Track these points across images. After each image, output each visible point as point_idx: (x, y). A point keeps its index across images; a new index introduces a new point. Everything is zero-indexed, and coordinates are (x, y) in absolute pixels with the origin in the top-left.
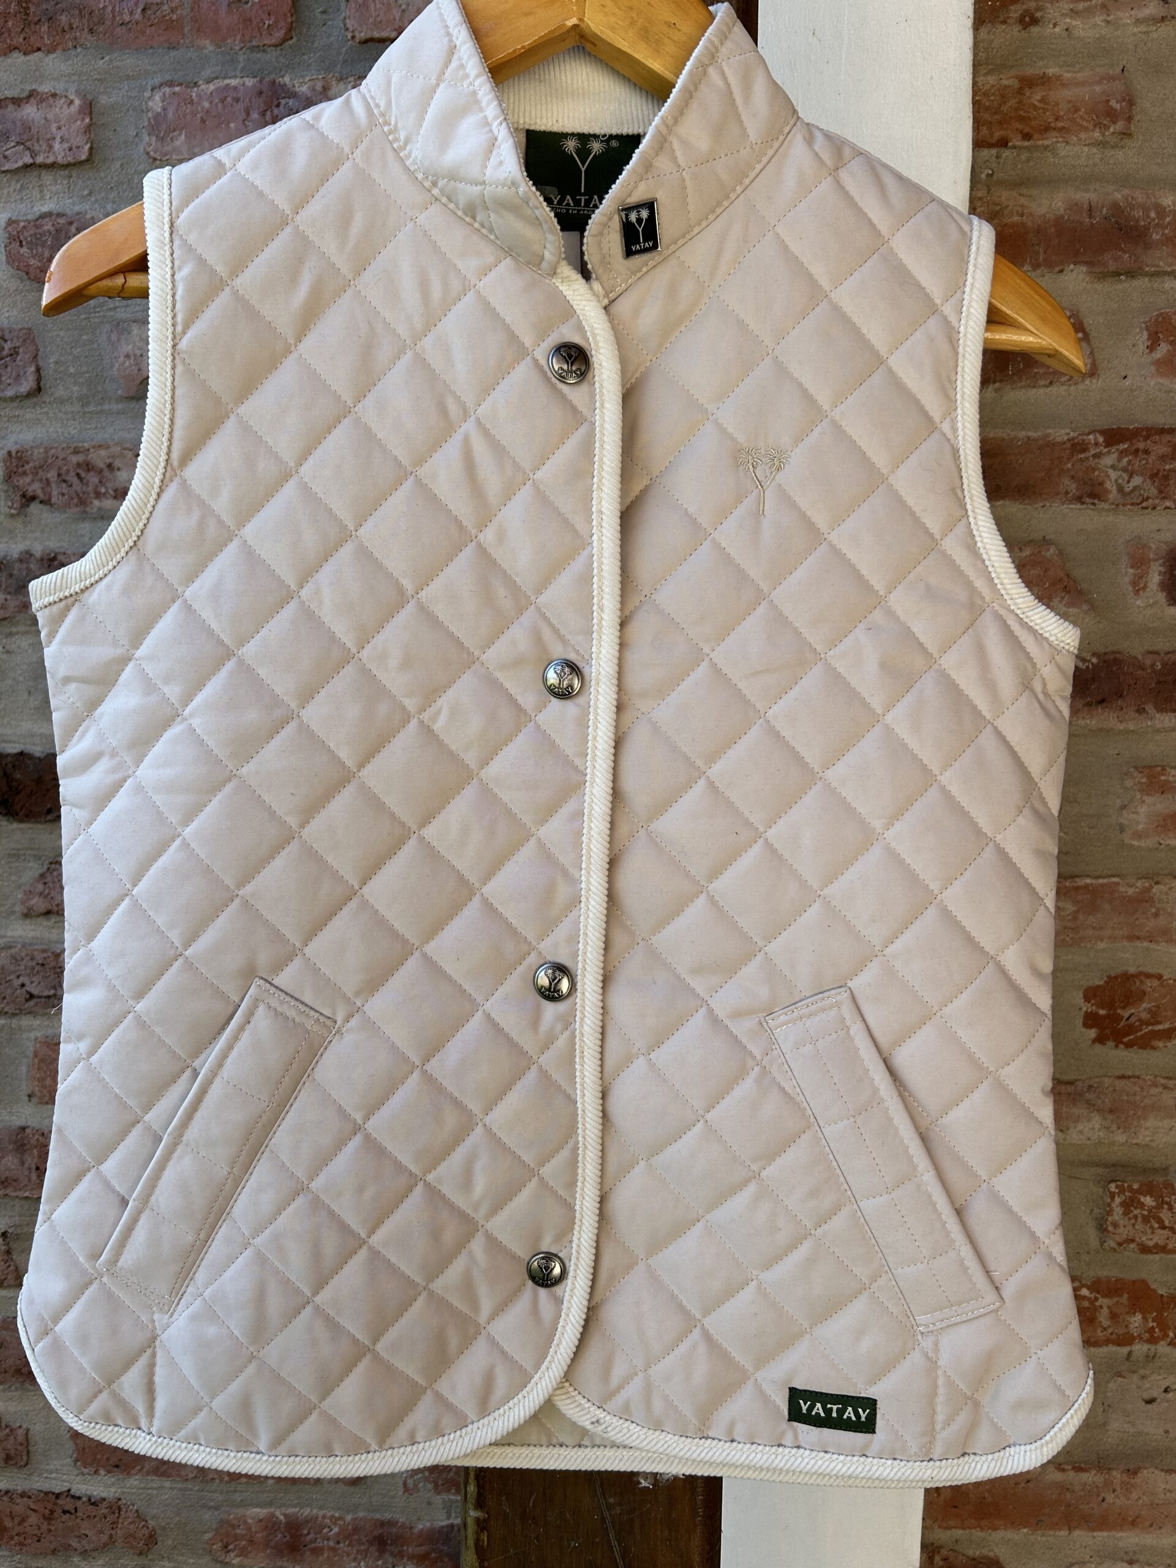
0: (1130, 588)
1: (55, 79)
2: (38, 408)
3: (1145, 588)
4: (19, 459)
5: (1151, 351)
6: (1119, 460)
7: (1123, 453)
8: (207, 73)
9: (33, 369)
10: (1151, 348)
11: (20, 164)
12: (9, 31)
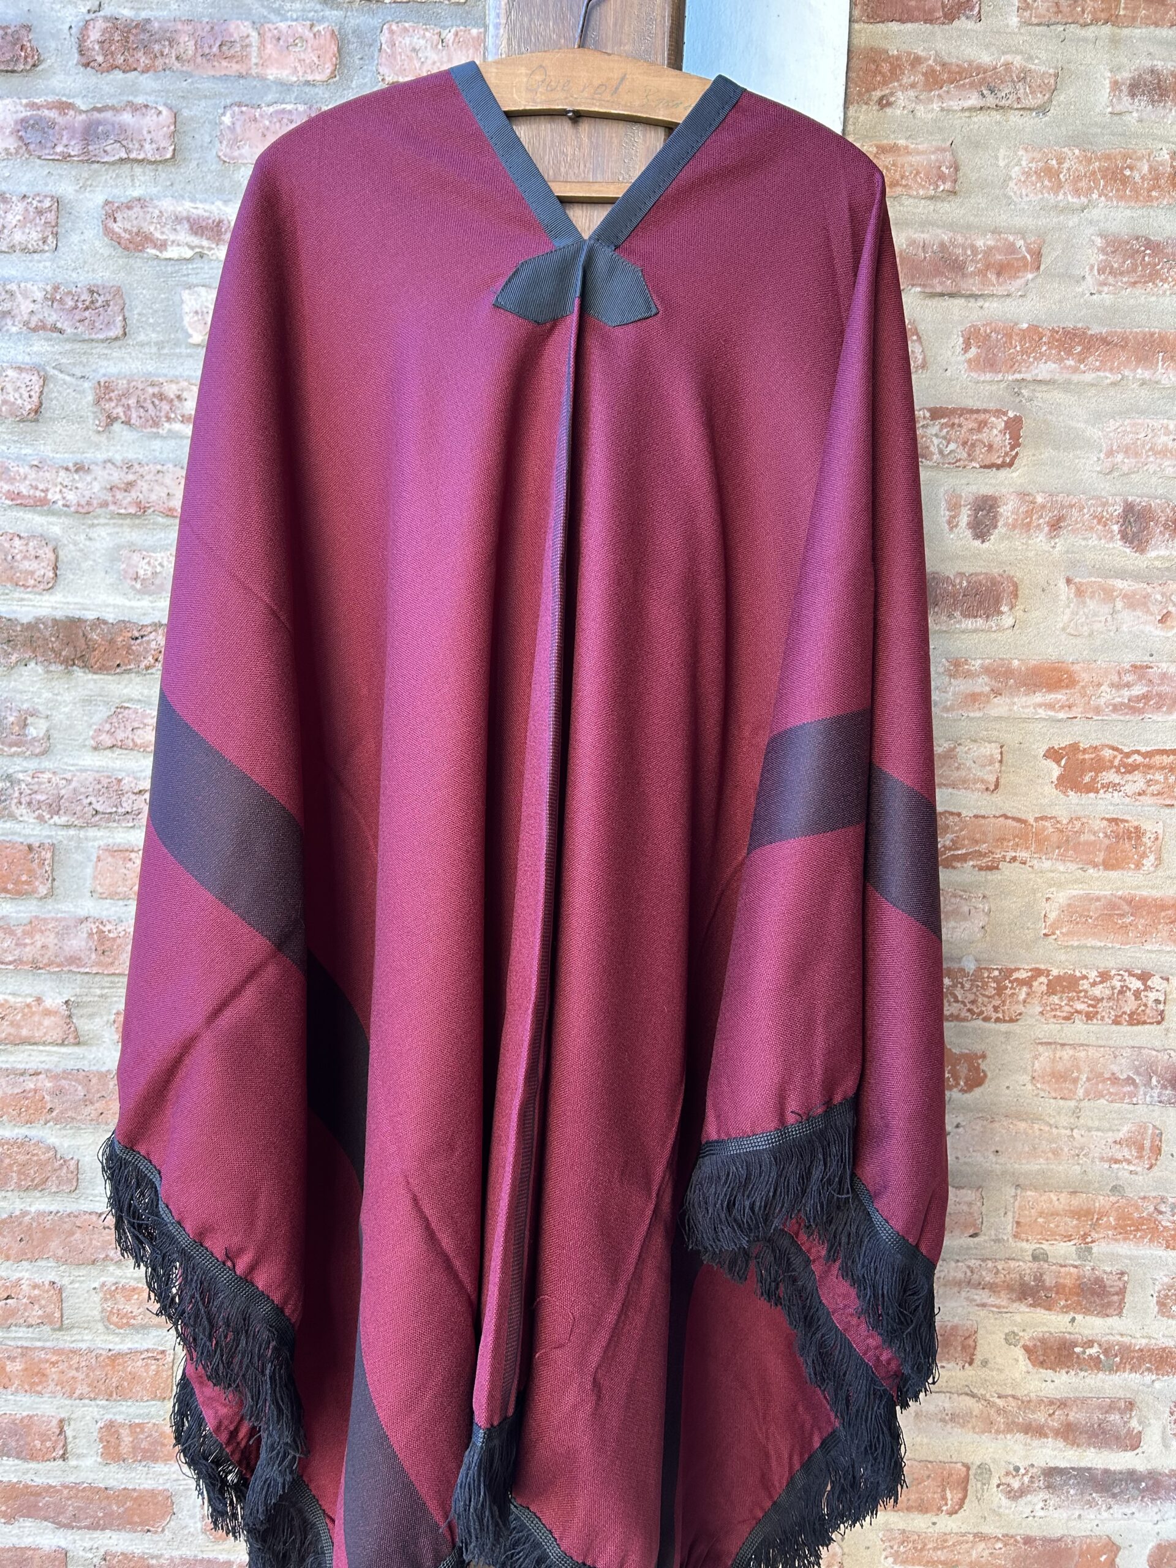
0: (947, 526)
1: (146, 94)
2: (123, 350)
3: (956, 526)
4: (107, 388)
5: (966, 352)
6: (941, 430)
7: (943, 426)
8: (269, 98)
9: (121, 318)
10: (966, 349)
11: (117, 157)
12: (112, 53)
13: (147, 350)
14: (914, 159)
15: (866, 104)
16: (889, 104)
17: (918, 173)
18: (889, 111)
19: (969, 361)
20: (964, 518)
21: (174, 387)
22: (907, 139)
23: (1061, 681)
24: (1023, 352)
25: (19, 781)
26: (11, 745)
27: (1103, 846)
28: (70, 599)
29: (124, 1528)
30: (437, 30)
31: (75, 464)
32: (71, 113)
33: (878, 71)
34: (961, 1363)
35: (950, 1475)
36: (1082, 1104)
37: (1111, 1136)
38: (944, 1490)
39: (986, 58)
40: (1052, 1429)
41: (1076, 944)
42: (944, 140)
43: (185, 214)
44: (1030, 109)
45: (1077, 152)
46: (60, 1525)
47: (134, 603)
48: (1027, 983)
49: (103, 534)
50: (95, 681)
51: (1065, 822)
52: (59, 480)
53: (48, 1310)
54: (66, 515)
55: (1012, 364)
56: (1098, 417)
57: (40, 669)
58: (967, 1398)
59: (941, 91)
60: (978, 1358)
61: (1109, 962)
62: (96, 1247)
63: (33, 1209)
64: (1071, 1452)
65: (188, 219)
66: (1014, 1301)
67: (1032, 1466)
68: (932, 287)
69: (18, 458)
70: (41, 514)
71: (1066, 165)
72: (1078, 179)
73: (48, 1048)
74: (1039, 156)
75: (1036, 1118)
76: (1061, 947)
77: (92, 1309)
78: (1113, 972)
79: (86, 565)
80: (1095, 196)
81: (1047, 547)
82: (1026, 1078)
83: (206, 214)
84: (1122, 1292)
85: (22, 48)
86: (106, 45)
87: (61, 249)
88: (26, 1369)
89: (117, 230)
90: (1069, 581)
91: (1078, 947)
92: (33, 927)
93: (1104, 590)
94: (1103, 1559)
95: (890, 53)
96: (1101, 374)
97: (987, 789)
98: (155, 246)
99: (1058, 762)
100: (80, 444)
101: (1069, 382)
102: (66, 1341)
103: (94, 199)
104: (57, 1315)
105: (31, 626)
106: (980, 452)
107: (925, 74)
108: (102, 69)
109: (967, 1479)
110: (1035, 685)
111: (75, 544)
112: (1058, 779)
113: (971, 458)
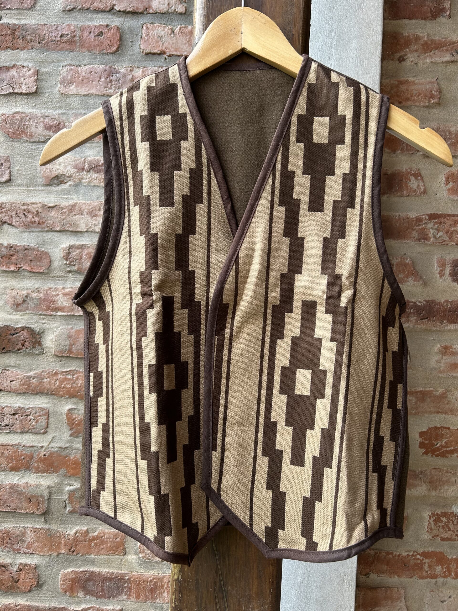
0: (438, 275)
2: (9, 188)
3: (443, 275)
5: (447, 185)
7: (435, 223)
9: (8, 171)
11: (8, 92)
12: (7, 41)
14: (416, 87)
15: (392, 60)
16: (404, 60)
17: (420, 94)
18: (404, 63)
19: (449, 190)
20: (448, 271)
21: (35, 206)
22: (413, 77)
30: (170, 27)
33: (398, 43)
39: (454, 37)
42: (433, 78)
59: (431, 54)
65: (43, 122)
83: (53, 120)
86: (4, 37)
89: (7, 128)
95: (404, 35)
98: (27, 136)
107: (422, 45)
113: (451, 240)
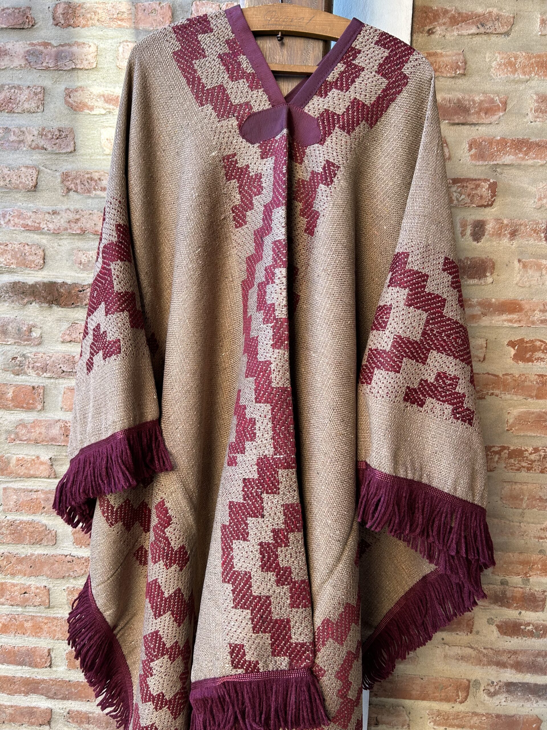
0: (460, 235)
1: (84, 37)
2: (74, 158)
3: (465, 235)
4: (67, 175)
5: (470, 151)
6: (457, 189)
7: (458, 187)
9: (73, 143)
11: (71, 68)
12: (68, 19)
13: (85, 157)
14: (444, 59)
15: (422, 33)
16: (433, 33)
17: (447, 66)
18: (433, 36)
19: (471, 156)
20: (469, 231)
21: (97, 174)
22: (441, 49)
23: (516, 308)
24: (497, 151)
25: (28, 357)
26: (24, 341)
27: (536, 388)
28: (51, 273)
29: (77, 699)
30: (218, 4)
31: (53, 211)
32: (50, 47)
33: (427, 17)
34: (466, 632)
35: (461, 685)
36: (525, 511)
37: (539, 526)
38: (458, 692)
39: (480, 10)
40: (510, 664)
41: (522, 434)
42: (459, 50)
43: (102, 93)
44: (501, 34)
45: (524, 54)
46: (49, 697)
47: (80, 275)
48: (499, 453)
49: (66, 243)
50: (62, 311)
51: (517, 376)
52: (46, 218)
53: (43, 599)
54: (49, 234)
55: (492, 156)
56: (534, 181)
57: (37, 306)
58: (469, 649)
59: (458, 26)
60: (474, 630)
61: (539, 444)
62: (64, 571)
63: (36, 553)
64: (519, 675)
65: (103, 96)
66: (491, 604)
67: (500, 681)
68: (454, 120)
69: (26, 208)
70: (37, 234)
71: (519, 60)
72: (525, 67)
73: (42, 480)
74: (506, 56)
75: (503, 517)
76: (515, 436)
77: (63, 599)
78: (540, 448)
79: (57, 258)
80: (533, 75)
81: (508, 245)
82: (498, 498)
83: (112, 93)
84: (544, 600)
85: (27, 17)
86: (65, 15)
87: (45, 111)
88: (33, 626)
89: (71, 101)
90: (519, 261)
91: (523, 436)
92: (35, 424)
93: (537, 265)
94: (534, 726)
95: (433, 8)
96: (536, 161)
97: (480, 361)
98: (88, 109)
99: (514, 348)
100: (55, 202)
101: (520, 165)
102: (51, 613)
103: (61, 88)
104: (47, 601)
105: (34, 287)
106: (477, 199)
107: (450, 18)
108: (63, 27)
109: (469, 687)
110: (503, 311)
111: (53, 248)
112: (514, 355)
113: (472, 202)
